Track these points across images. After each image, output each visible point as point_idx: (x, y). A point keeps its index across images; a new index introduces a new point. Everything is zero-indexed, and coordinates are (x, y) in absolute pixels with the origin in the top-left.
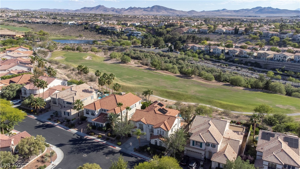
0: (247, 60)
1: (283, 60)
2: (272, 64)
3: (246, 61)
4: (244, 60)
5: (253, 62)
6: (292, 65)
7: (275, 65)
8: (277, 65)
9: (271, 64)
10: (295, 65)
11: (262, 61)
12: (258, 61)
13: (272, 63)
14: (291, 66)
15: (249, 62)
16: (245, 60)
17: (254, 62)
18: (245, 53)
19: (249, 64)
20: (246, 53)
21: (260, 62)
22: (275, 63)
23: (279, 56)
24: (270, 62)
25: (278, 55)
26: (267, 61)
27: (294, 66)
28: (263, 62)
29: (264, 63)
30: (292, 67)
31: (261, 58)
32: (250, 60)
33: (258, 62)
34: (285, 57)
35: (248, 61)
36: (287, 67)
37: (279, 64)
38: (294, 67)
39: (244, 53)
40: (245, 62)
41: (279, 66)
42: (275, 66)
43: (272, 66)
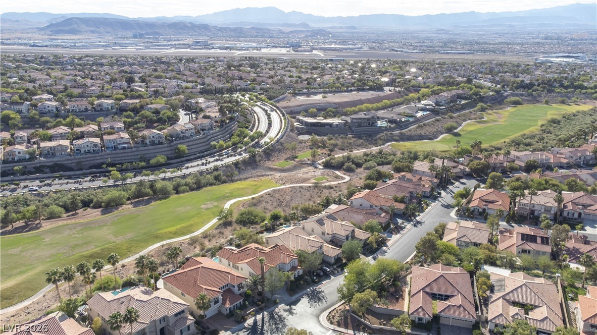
0: (35, 164)
1: (93, 150)
2: (87, 159)
3: (34, 166)
4: (30, 165)
5: (48, 164)
6: (114, 154)
7: (91, 160)
8: (94, 160)
9: (83, 160)
10: (118, 153)
11: (64, 159)
12: (58, 161)
13: (83, 158)
14: (114, 156)
15: (44, 166)
16: (28, 164)
17: (51, 164)
18: (19, 153)
19: (48, 170)
20: (23, 152)
21: (61, 161)
22: (89, 157)
23: (86, 146)
24: (79, 158)
25: (84, 144)
26: (73, 157)
27: (117, 155)
28: (68, 160)
29: (70, 162)
30: (116, 157)
31: (58, 154)
32: (40, 163)
33: (59, 163)
34: (96, 145)
35: (38, 165)
36: (113, 158)
37: (95, 157)
38: (118, 157)
39: (17, 153)
40: (34, 168)
41: (97, 159)
42: (92, 162)
43: (88, 163)
